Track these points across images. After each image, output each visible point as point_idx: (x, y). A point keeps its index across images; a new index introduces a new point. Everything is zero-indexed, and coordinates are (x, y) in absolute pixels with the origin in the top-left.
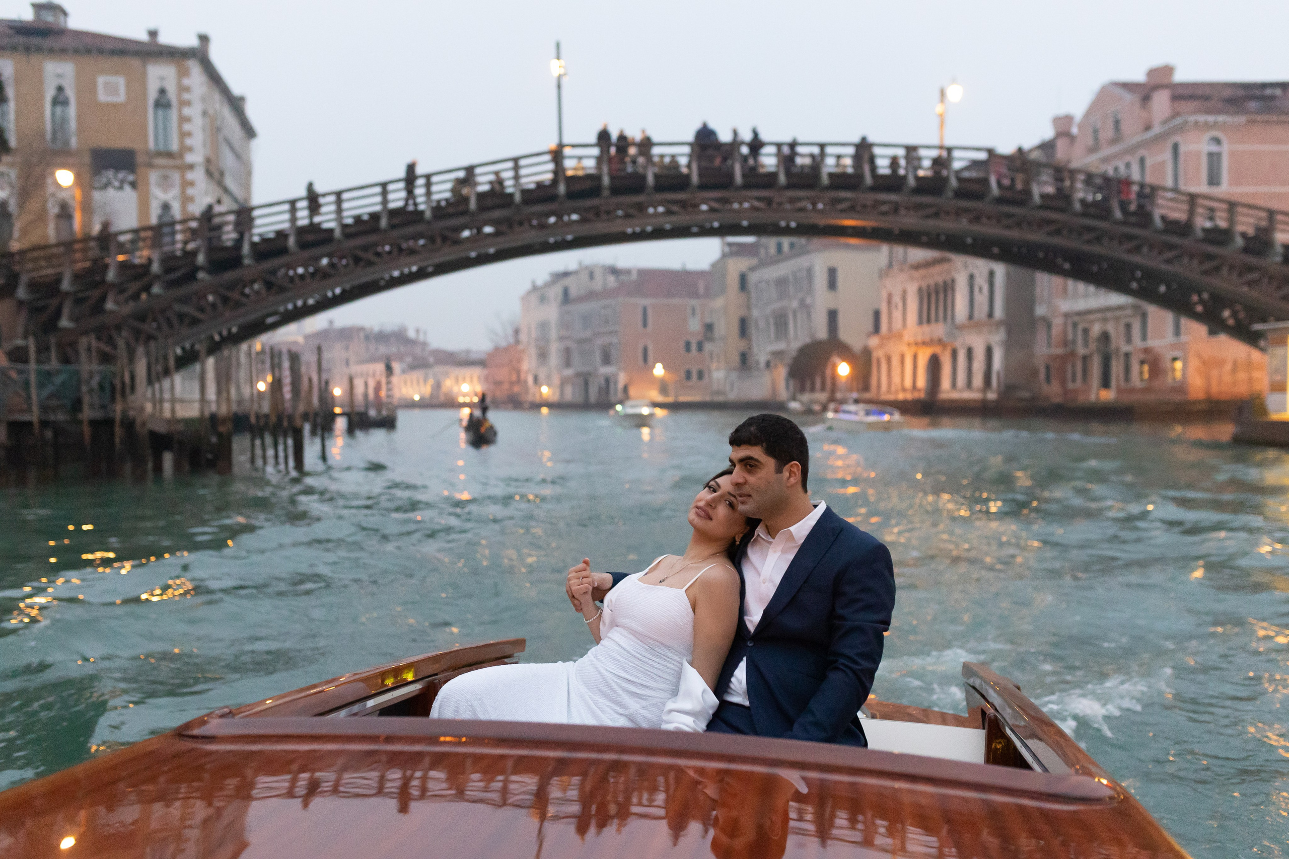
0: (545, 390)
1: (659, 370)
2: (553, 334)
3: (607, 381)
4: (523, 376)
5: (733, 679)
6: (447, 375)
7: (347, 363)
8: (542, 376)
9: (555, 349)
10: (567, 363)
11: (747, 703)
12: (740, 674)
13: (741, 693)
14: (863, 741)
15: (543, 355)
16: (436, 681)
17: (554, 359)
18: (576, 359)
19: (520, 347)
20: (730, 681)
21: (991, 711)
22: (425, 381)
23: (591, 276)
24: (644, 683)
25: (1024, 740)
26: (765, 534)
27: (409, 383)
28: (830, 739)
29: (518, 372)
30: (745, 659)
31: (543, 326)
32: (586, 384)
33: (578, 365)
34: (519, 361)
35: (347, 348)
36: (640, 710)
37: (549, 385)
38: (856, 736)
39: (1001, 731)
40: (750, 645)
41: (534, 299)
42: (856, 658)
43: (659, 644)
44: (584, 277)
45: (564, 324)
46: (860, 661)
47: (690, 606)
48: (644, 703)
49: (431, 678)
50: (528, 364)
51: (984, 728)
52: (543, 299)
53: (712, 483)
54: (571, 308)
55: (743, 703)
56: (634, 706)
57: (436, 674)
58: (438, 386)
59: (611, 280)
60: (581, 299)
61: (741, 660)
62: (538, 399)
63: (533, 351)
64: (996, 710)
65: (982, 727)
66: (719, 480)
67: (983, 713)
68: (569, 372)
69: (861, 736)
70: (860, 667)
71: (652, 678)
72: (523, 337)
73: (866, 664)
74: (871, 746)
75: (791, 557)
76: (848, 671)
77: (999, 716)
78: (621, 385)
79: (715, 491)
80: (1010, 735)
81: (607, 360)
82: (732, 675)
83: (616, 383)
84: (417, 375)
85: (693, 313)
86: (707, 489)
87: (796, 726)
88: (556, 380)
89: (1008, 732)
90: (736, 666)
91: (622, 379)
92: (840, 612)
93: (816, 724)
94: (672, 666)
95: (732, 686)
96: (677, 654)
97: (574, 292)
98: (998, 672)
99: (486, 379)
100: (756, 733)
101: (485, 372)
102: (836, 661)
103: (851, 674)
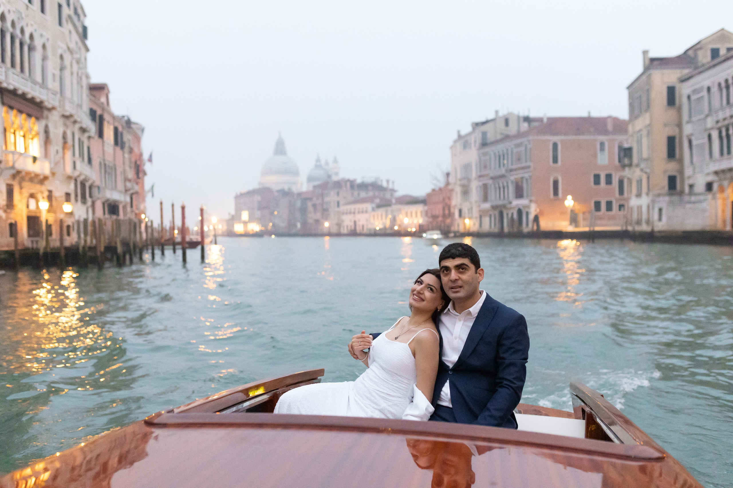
0: (467, 221)
1: (569, 202)
2: (474, 174)
3: (520, 212)
4: (452, 210)
5: (442, 393)
6: (400, 210)
7: (338, 205)
8: (465, 211)
9: (475, 186)
10: (485, 199)
11: (451, 406)
12: (446, 390)
13: (448, 400)
14: (515, 425)
15: (466, 192)
16: (278, 393)
17: (475, 195)
18: (492, 194)
19: (450, 187)
20: (440, 393)
21: (587, 409)
22: (386, 216)
23: (507, 122)
24: (389, 393)
25: (609, 426)
26: (452, 310)
27: (376, 218)
28: (499, 425)
29: (449, 207)
30: (448, 381)
31: (467, 167)
32: (501, 214)
33: (494, 199)
34: (450, 198)
35: (338, 194)
36: (387, 407)
37: (470, 218)
38: (512, 423)
39: (595, 421)
40: (451, 373)
41: (459, 146)
42: (512, 380)
43: (394, 374)
44: (501, 124)
45: (483, 165)
46: (515, 382)
47: (411, 353)
48: (390, 403)
49: (275, 391)
50: (456, 200)
51: (584, 419)
52: (466, 145)
53: (419, 280)
54: (487, 149)
55: (449, 406)
56: (384, 405)
57: (278, 389)
58: (394, 220)
59: (525, 126)
60: (496, 142)
61: (446, 381)
62: (462, 229)
63: (458, 189)
64: (591, 409)
65: (582, 418)
66: (422, 278)
67: (583, 411)
68: (487, 206)
69: (515, 424)
70: (515, 386)
71: (393, 391)
72: (451, 179)
73: (519, 383)
74: (520, 428)
75: (471, 324)
76: (509, 388)
77: (593, 412)
78: (531, 217)
79: (421, 284)
80: (600, 423)
81: (519, 193)
82: (441, 390)
83: (527, 214)
84: (381, 211)
85: (602, 149)
86: (417, 283)
87: (479, 418)
88: (476, 213)
89: (598, 421)
90: (443, 385)
91: (533, 210)
92: (502, 355)
93: (491, 416)
94: (404, 386)
95: (442, 397)
96: (405, 379)
97: (491, 137)
98: (590, 388)
99: (427, 213)
100: (456, 421)
101: (426, 208)
102: (502, 383)
103: (511, 389)
